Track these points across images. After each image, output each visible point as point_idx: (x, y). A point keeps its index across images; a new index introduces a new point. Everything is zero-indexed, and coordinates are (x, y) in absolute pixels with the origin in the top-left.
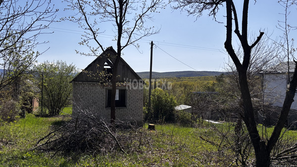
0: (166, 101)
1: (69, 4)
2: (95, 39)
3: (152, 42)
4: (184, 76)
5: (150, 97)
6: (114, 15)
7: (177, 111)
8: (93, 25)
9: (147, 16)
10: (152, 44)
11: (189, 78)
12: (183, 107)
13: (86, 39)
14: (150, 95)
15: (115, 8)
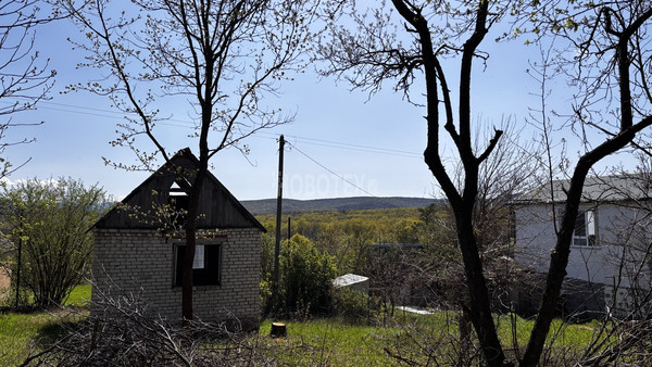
0: (313, 266)
1: (90, 54)
2: (148, 132)
3: (282, 137)
4: (354, 207)
5: (277, 260)
6: (194, 81)
7: (337, 290)
8: (144, 101)
9: (265, 87)
10: (282, 141)
11: (365, 213)
12: (350, 279)
13: (127, 133)
14: (277, 253)
15: (197, 67)
